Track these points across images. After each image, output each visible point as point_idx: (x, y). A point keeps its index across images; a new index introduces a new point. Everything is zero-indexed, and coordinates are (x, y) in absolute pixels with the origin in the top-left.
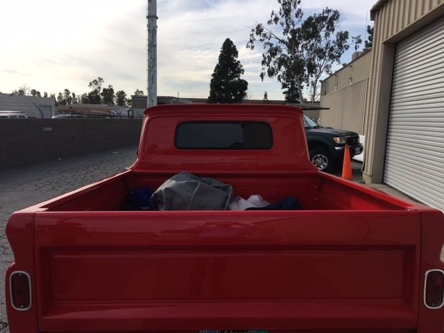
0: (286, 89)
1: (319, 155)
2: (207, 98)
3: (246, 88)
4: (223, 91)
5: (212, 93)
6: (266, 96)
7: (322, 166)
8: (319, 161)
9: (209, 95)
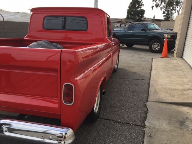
0: (165, 14)
1: (156, 43)
2: (125, 18)
3: (144, 13)
4: (133, 15)
5: (128, 16)
6: (154, 17)
7: (157, 49)
8: (156, 46)
9: (126, 17)
